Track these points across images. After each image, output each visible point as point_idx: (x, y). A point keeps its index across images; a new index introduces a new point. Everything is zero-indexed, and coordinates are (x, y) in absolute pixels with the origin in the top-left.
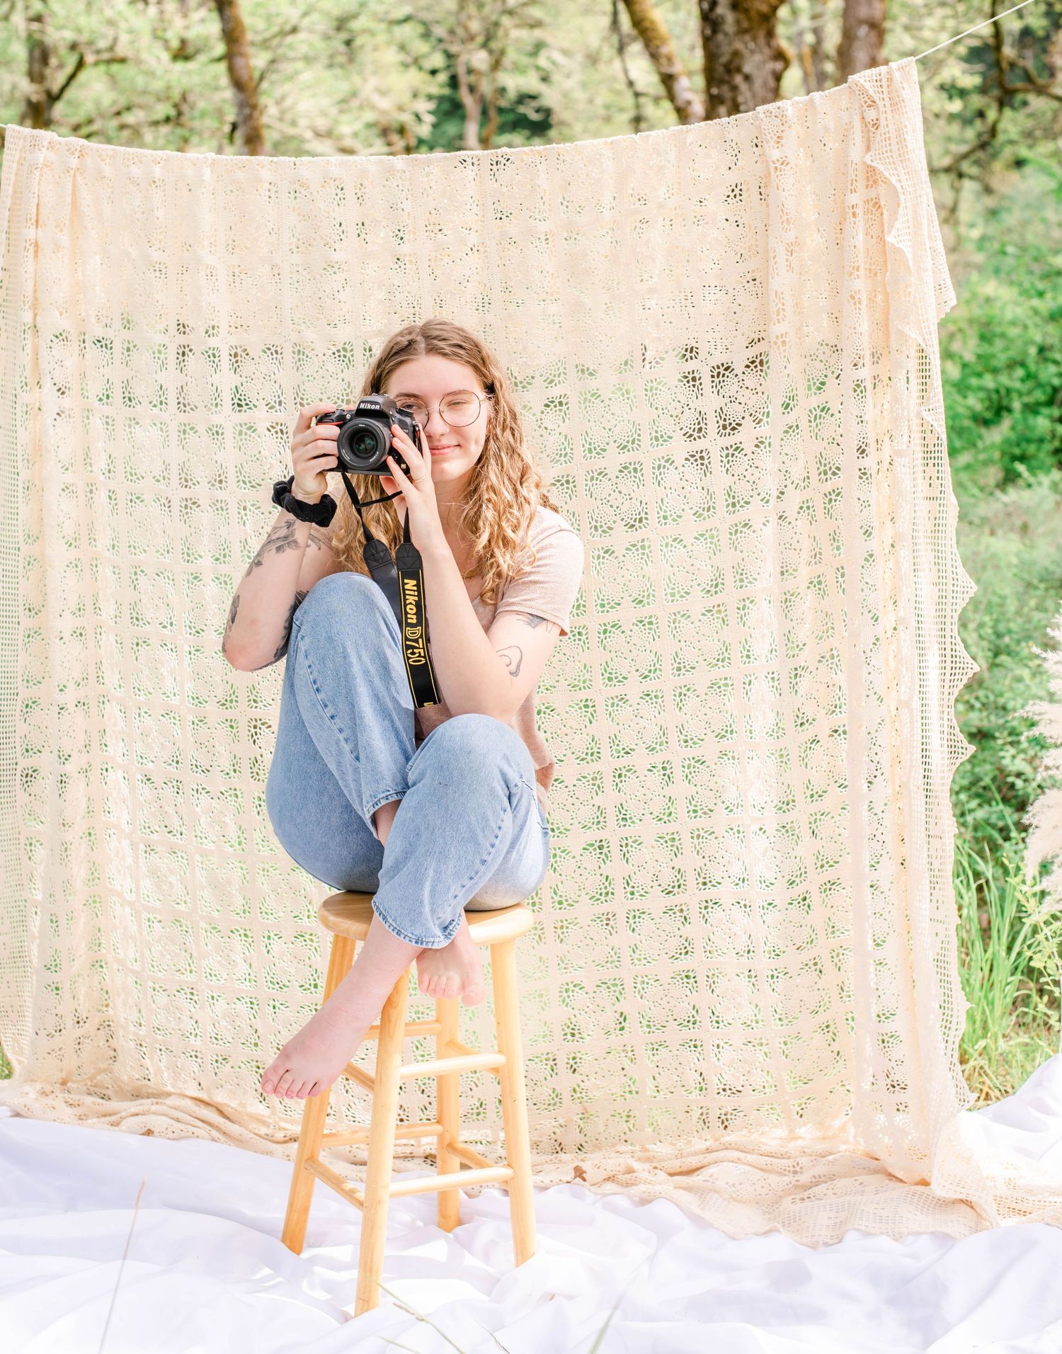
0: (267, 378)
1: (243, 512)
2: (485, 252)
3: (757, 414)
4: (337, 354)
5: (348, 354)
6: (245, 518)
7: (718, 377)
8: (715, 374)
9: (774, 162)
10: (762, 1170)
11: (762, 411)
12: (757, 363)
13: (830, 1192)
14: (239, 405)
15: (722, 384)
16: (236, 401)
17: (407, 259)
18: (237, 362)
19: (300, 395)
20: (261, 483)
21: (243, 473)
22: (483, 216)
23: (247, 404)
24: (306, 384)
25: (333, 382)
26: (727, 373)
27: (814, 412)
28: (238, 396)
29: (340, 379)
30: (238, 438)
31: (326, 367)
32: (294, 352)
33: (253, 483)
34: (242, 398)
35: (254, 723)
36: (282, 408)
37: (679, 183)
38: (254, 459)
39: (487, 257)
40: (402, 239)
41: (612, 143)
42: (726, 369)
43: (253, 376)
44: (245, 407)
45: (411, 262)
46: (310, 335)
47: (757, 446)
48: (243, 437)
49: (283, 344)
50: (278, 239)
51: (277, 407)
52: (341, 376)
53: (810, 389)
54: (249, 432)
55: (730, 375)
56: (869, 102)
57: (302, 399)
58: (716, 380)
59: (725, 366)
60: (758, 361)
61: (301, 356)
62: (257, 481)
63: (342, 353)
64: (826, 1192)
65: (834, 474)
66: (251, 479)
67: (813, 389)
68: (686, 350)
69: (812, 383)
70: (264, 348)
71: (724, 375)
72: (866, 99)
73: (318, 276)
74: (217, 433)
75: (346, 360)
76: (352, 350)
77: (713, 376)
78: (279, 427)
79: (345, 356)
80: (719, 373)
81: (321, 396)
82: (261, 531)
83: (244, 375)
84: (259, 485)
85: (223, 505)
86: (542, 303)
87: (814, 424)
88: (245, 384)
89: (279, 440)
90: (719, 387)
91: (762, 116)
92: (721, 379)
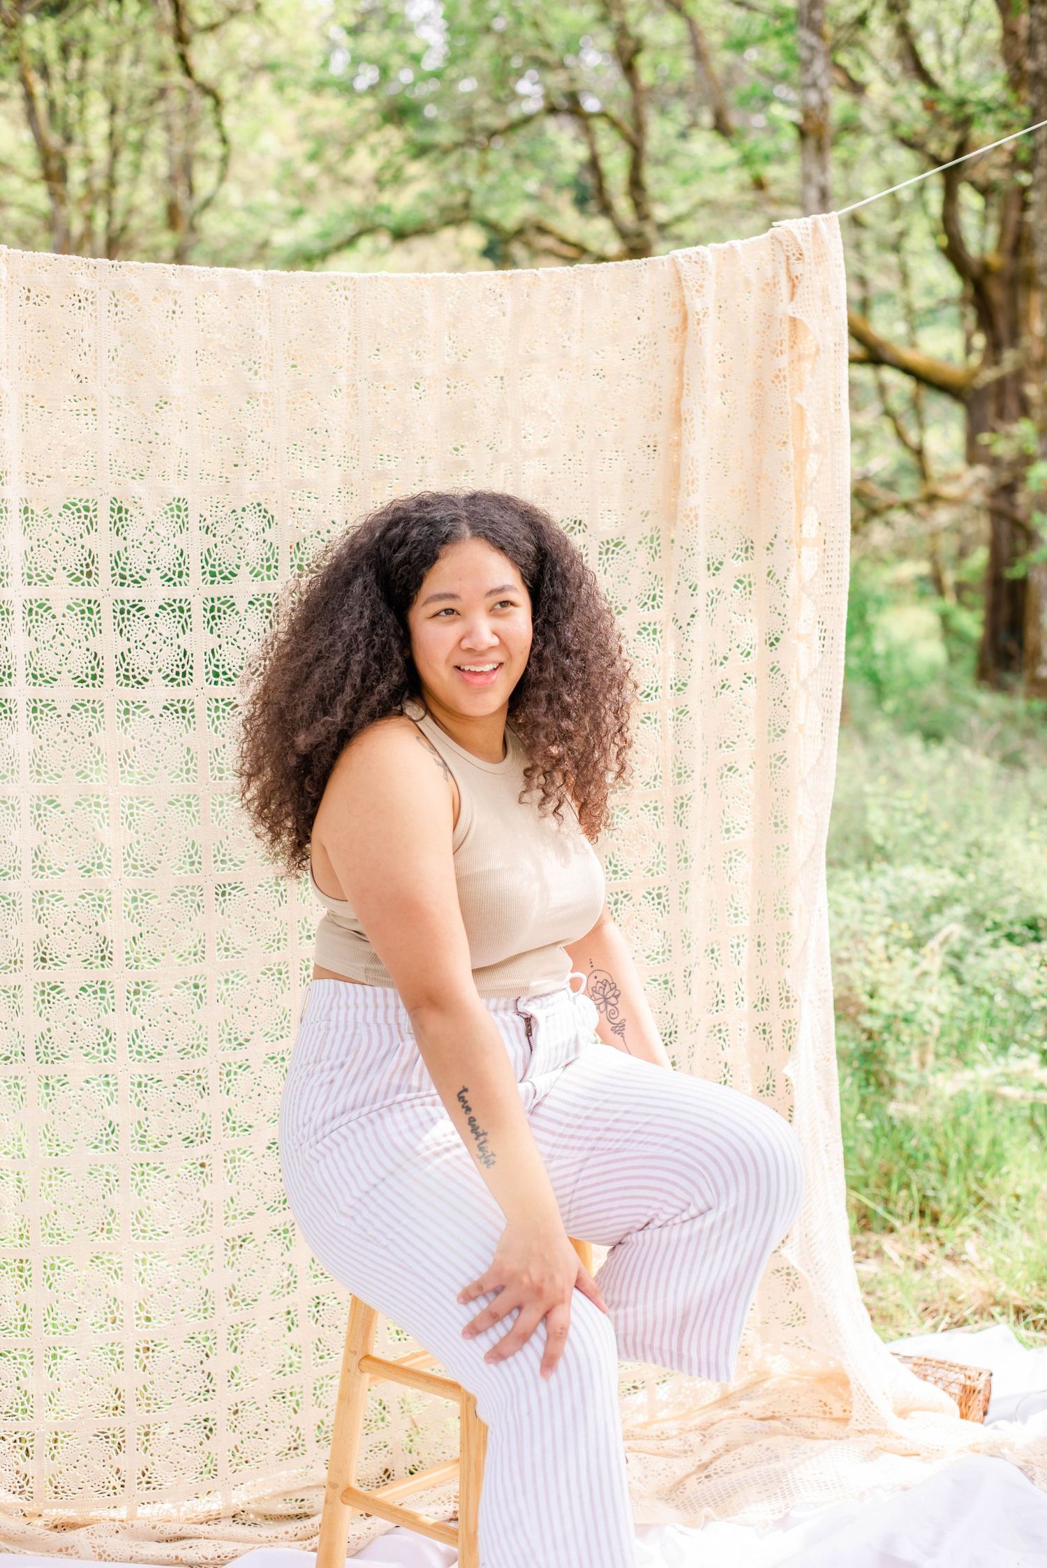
0: (71, 541)
1: (32, 715)
2: (356, 396)
3: (642, 597)
4: (170, 513)
5: (183, 514)
6: (34, 723)
7: (606, 554)
8: (604, 551)
9: (697, 313)
10: (654, 1454)
11: (648, 593)
12: (648, 539)
13: (738, 1463)
14: (30, 577)
15: (610, 561)
16: (26, 570)
17: (262, 398)
18: (27, 519)
19: (121, 564)
20: (57, 676)
21: (33, 664)
22: (355, 353)
23: (38, 575)
24: (130, 550)
25: (164, 549)
26: (617, 550)
27: (712, 595)
28: (28, 564)
29: (172, 546)
30: (28, 619)
31: (156, 529)
32: (112, 510)
33: (47, 678)
34: (33, 566)
35: (41, 988)
36: (91, 580)
37: (582, 330)
38: (47, 645)
39: (356, 402)
40: (256, 373)
41: (511, 277)
42: (616, 545)
43: (48, 539)
44: (35, 579)
45: (266, 402)
46: (138, 488)
47: (639, 633)
48: (34, 617)
49: (99, 499)
50: (95, 364)
51: (85, 579)
52: (173, 541)
53: (709, 569)
54: (41, 611)
55: (621, 552)
56: (798, 255)
57: (123, 569)
58: (604, 557)
59: (616, 541)
60: (649, 536)
61: (123, 515)
62: (51, 675)
63: (176, 512)
64: (733, 1463)
65: (722, 664)
66: (44, 672)
67: (712, 571)
68: (575, 522)
69: (711, 563)
70: (66, 502)
71: (613, 551)
72: (794, 251)
73: (148, 414)
74: (7, 610)
75: (180, 521)
76: (186, 509)
77: (601, 553)
78: (86, 605)
79: (178, 517)
80: (608, 549)
81: (149, 566)
82: (56, 738)
83: (35, 537)
84: (55, 680)
85: (12, 706)
86: (421, 461)
87: (710, 608)
88: (36, 549)
89: (86, 621)
90: (606, 565)
91: (681, 260)
92: (610, 555)
